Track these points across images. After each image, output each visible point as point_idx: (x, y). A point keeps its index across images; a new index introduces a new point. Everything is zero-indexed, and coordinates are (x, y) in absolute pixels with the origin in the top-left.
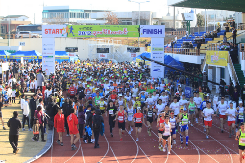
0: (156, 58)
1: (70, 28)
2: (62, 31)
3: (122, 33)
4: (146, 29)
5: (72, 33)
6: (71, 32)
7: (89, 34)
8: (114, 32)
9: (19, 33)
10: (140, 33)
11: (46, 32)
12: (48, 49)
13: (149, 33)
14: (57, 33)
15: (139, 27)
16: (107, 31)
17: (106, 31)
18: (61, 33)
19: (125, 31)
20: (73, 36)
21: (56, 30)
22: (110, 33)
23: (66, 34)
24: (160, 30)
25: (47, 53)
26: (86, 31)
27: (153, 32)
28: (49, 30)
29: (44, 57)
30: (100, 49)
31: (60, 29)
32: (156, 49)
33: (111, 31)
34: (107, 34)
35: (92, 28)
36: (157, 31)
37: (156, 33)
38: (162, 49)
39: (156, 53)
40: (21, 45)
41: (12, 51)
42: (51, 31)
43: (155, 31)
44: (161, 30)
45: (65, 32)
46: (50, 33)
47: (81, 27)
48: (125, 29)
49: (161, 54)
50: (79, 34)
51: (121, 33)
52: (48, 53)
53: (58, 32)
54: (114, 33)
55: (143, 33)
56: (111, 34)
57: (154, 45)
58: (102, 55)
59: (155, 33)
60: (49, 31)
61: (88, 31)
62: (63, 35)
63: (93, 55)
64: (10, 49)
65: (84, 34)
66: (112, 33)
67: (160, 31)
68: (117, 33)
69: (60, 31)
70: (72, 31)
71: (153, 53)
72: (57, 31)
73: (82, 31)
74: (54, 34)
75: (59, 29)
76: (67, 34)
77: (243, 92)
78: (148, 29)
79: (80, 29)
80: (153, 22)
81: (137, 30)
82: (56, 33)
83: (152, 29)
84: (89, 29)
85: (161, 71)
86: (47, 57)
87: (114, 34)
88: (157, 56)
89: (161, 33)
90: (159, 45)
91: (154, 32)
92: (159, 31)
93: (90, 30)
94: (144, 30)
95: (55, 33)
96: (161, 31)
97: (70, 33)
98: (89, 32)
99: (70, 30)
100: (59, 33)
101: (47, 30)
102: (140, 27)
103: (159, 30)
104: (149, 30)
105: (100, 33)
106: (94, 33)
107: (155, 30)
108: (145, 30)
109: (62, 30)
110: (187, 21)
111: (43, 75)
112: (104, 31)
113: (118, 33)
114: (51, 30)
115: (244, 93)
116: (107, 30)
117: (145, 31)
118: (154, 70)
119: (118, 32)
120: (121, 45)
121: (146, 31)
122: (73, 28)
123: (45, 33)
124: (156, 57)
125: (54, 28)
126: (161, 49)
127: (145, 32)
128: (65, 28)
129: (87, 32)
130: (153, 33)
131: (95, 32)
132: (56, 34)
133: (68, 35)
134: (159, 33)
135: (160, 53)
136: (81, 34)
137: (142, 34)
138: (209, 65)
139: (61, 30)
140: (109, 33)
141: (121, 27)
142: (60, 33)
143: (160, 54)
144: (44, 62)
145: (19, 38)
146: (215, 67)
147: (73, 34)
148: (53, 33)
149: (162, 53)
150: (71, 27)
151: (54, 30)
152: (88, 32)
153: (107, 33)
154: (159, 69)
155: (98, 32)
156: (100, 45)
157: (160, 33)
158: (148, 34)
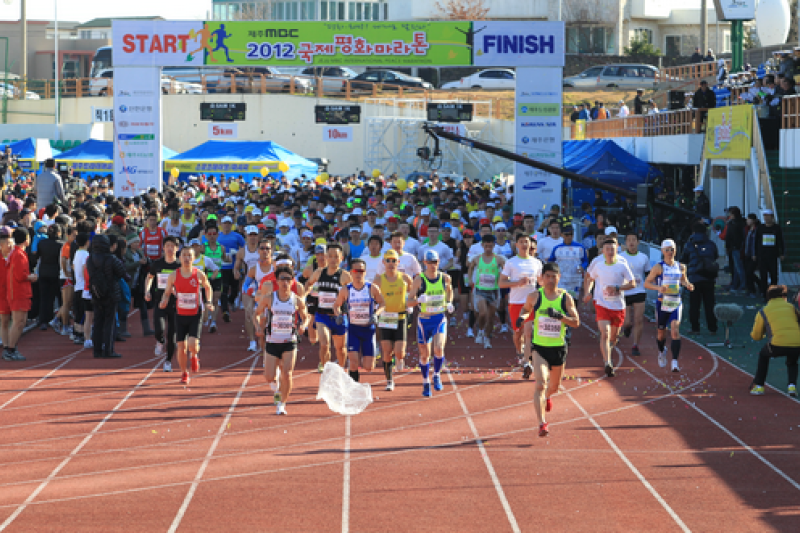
0: (531, 143)
1: (217, 32)
2: (188, 41)
3: (407, 49)
4: (496, 34)
5: (222, 50)
6: (220, 44)
7: (285, 55)
8: (377, 47)
9: (98, 76)
10: (475, 52)
11: (129, 47)
12: (137, 108)
13: (506, 51)
14: (170, 48)
15: (471, 29)
16: (353, 44)
17: (350, 42)
18: (184, 50)
19: (420, 44)
20: (229, 60)
21: (167, 37)
22: (365, 49)
23: (202, 52)
24: (547, 40)
25: (133, 124)
26: (273, 41)
27: (521, 46)
28: (138, 37)
29: (120, 137)
30: (327, 109)
31: (180, 37)
32: (532, 109)
33: (365, 44)
34: (352, 52)
35: (296, 30)
36: (538, 42)
37: (532, 48)
38: (554, 110)
39: (531, 125)
40: (100, 117)
41: (68, 142)
42: (148, 43)
43: (528, 42)
44: (551, 38)
45: (198, 45)
46: (142, 50)
47: (256, 29)
48: (417, 35)
49: (552, 128)
50: (250, 55)
51: (403, 49)
52: (137, 124)
53: (173, 45)
54: (377, 51)
55: (486, 51)
56: (366, 54)
57: (524, 94)
58: (335, 130)
59: (528, 50)
60: (137, 42)
61: (282, 42)
62: (189, 58)
63: (384, 159)
64: (61, 134)
65: (266, 52)
66: (369, 49)
67: (547, 44)
68: (389, 49)
69: (178, 43)
70: (226, 41)
71: (523, 125)
72: (170, 41)
73: (260, 41)
74: (156, 52)
75: (176, 35)
76: (206, 54)
77: (761, 240)
78: (502, 35)
79: (253, 34)
80: (632, 34)
81: (465, 37)
82: (166, 50)
83: (518, 34)
84: (286, 36)
85: (550, 191)
86: (130, 137)
87: (376, 54)
88: (537, 136)
89: (552, 51)
90: (546, 94)
91: (526, 46)
92: (543, 43)
93: (288, 38)
94: (487, 38)
95: (159, 48)
96: (551, 44)
97: (217, 49)
98: (288, 48)
99: (215, 37)
100: (174, 50)
101: (132, 38)
102: (475, 29)
103: (542, 38)
104: (506, 37)
105: (327, 49)
106: (306, 49)
107: (529, 38)
108: (493, 38)
109: (187, 37)
110: (734, 22)
111: (59, 177)
112: (343, 42)
113: (392, 51)
114: (146, 37)
115: (764, 243)
116: (353, 41)
117: (490, 41)
118: (525, 187)
119: (392, 46)
120: (492, 120)
121: (495, 41)
122: (228, 30)
123: (125, 49)
124: (535, 140)
125: (155, 33)
126: (552, 110)
127: (493, 44)
128: (197, 30)
129: (278, 46)
130: (521, 51)
131: (309, 46)
132: (164, 54)
133: (209, 57)
134: (542, 51)
135: (549, 125)
136: (258, 52)
137: (479, 54)
138: (713, 163)
139: (184, 38)
140: (360, 50)
141: (404, 29)
142: (179, 50)
143: (546, 128)
144: (122, 154)
145: (100, 94)
146: (724, 167)
147: (227, 53)
148: (151, 51)
149: (554, 124)
150: (219, 28)
151: (156, 38)
152: (282, 47)
153: (354, 49)
154: (544, 183)
155: (319, 47)
156: (408, 122)
157: (547, 48)
158: (503, 54)
